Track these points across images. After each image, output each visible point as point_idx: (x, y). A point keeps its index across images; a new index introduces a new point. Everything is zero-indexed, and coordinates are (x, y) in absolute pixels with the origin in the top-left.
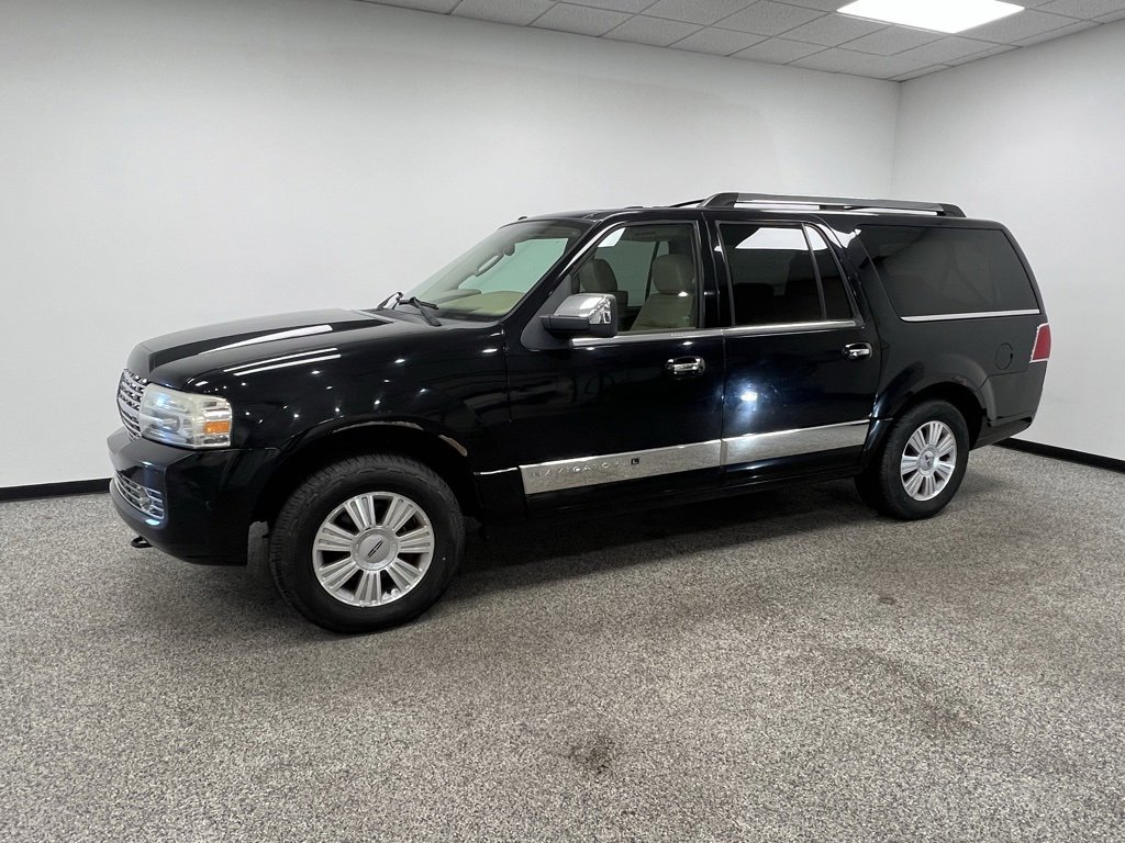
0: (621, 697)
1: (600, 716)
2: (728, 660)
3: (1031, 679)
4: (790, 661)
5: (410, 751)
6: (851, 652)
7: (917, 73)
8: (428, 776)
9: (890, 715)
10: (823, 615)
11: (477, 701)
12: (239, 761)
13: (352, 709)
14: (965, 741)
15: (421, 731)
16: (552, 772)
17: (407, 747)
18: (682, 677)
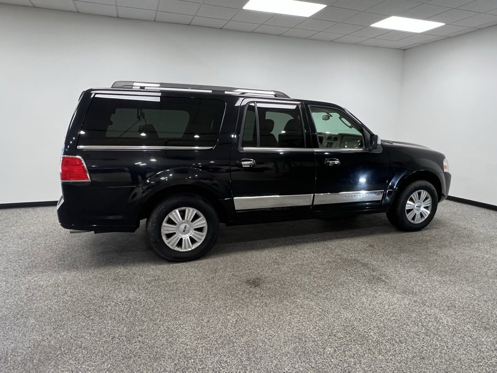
0: (267, 268)
1: (259, 273)
2: (307, 260)
3: (413, 270)
4: (329, 262)
5: (196, 279)
6: (352, 260)
7: (410, 47)
8: (201, 285)
9: (358, 278)
10: (345, 250)
11: (219, 267)
12: (142, 278)
13: (178, 268)
14: (382, 285)
15: (200, 274)
16: (240, 286)
17: (195, 278)
18: (289, 264)
